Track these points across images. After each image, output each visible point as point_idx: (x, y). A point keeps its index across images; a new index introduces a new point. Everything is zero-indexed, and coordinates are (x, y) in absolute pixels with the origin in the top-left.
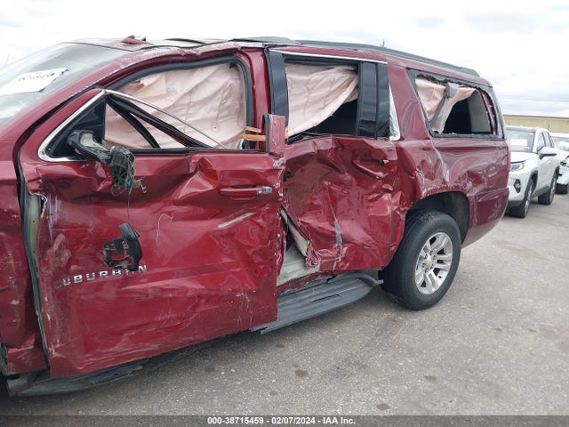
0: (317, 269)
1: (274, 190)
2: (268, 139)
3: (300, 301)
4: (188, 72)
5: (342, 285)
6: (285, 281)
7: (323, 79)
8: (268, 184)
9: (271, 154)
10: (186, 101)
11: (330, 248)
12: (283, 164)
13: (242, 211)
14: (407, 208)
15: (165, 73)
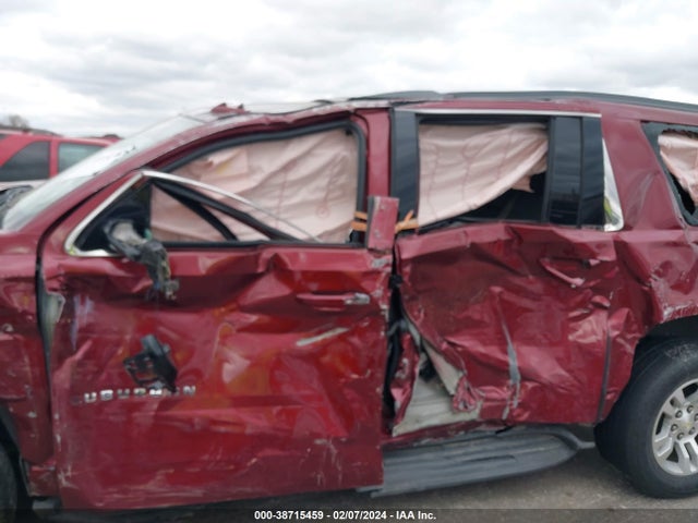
0: (474, 415)
1: (372, 299)
2: (369, 228)
3: (448, 458)
4: (281, 143)
5: (523, 442)
6: (417, 427)
7: (489, 143)
8: (363, 291)
9: (371, 250)
10: (279, 180)
11: (499, 384)
12: (387, 265)
13: (330, 325)
14: (638, 335)
15: (248, 147)
